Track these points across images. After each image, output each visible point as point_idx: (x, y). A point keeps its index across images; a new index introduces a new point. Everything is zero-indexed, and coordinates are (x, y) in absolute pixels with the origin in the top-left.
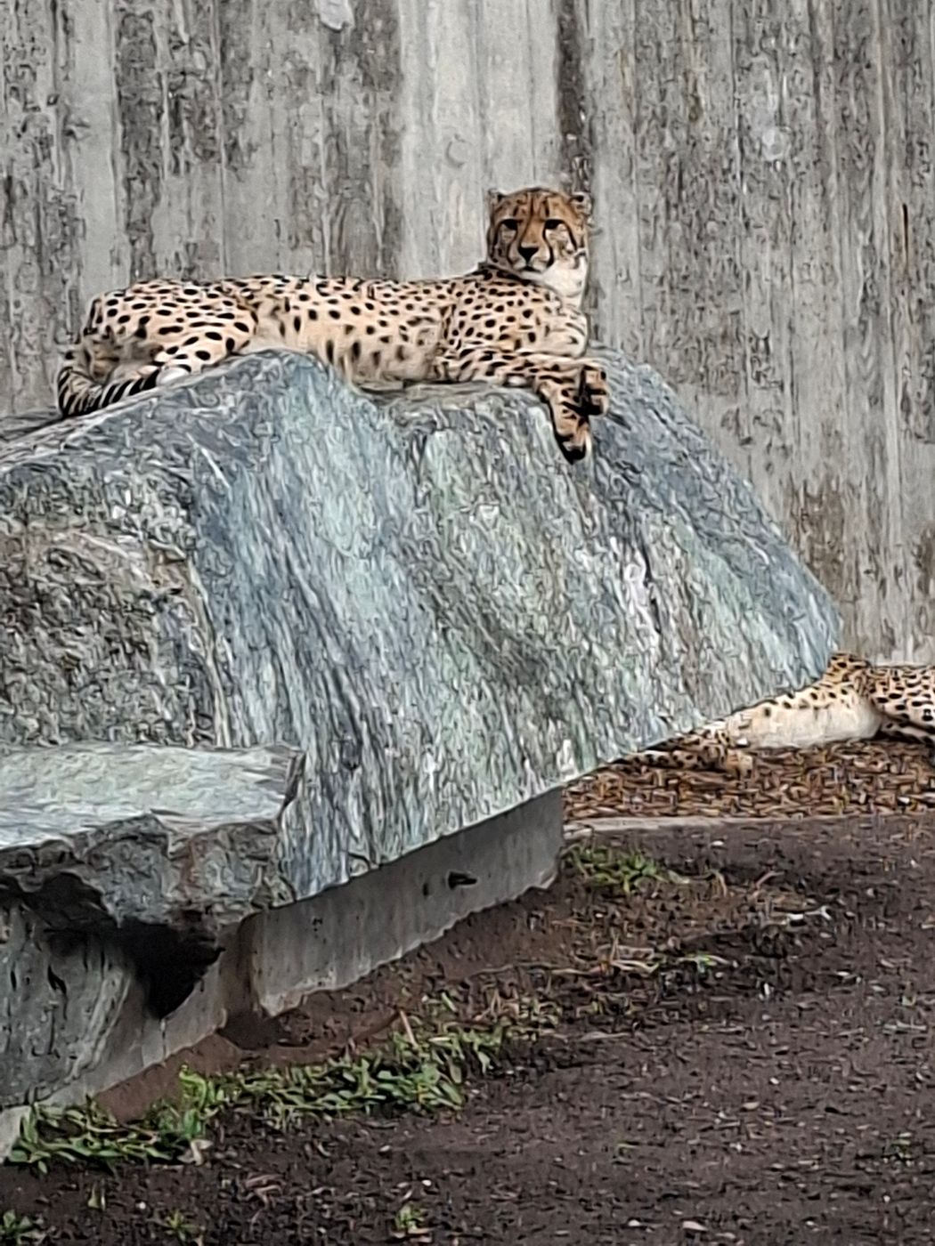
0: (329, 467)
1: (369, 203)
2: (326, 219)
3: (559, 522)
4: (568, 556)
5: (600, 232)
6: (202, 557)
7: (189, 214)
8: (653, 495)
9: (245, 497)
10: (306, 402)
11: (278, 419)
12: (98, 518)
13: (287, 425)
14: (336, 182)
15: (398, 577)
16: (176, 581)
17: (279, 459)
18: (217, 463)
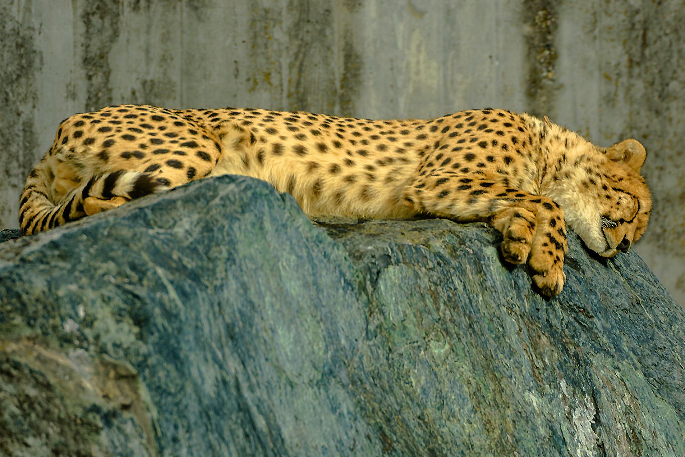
0: (281, 294)
1: (329, 48)
2: (285, 61)
3: (510, 362)
4: (518, 397)
5: (561, 87)
6: (153, 373)
7: (147, 51)
8: (605, 340)
9: (197, 319)
10: (262, 228)
11: (232, 243)
12: (50, 330)
13: (242, 250)
14: (297, 25)
15: (347, 405)
16: (126, 396)
17: (233, 284)
18: (172, 282)
